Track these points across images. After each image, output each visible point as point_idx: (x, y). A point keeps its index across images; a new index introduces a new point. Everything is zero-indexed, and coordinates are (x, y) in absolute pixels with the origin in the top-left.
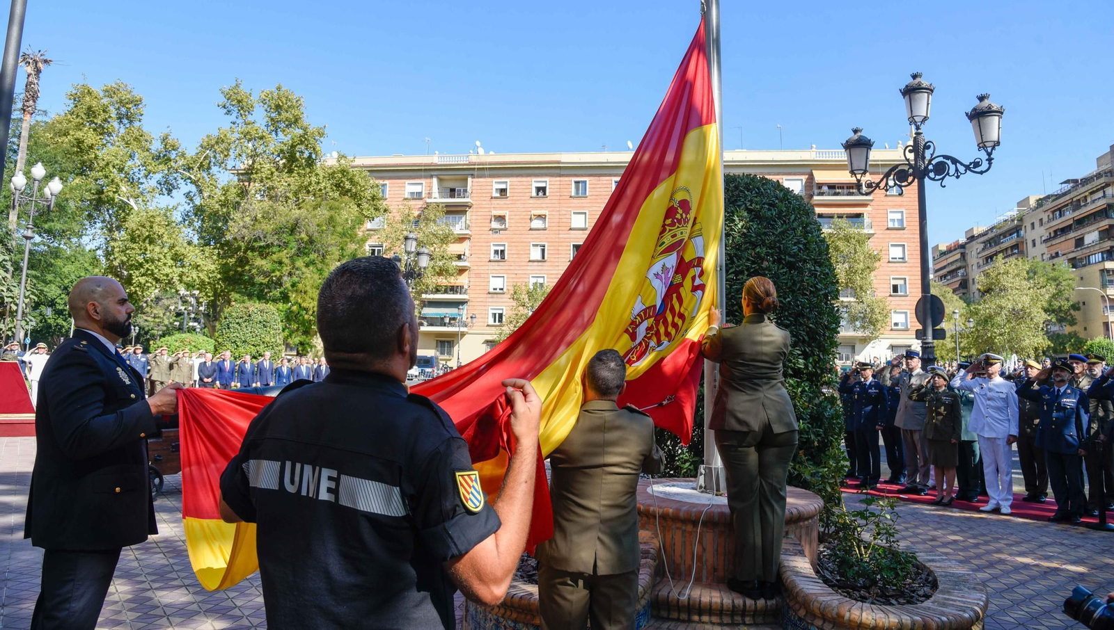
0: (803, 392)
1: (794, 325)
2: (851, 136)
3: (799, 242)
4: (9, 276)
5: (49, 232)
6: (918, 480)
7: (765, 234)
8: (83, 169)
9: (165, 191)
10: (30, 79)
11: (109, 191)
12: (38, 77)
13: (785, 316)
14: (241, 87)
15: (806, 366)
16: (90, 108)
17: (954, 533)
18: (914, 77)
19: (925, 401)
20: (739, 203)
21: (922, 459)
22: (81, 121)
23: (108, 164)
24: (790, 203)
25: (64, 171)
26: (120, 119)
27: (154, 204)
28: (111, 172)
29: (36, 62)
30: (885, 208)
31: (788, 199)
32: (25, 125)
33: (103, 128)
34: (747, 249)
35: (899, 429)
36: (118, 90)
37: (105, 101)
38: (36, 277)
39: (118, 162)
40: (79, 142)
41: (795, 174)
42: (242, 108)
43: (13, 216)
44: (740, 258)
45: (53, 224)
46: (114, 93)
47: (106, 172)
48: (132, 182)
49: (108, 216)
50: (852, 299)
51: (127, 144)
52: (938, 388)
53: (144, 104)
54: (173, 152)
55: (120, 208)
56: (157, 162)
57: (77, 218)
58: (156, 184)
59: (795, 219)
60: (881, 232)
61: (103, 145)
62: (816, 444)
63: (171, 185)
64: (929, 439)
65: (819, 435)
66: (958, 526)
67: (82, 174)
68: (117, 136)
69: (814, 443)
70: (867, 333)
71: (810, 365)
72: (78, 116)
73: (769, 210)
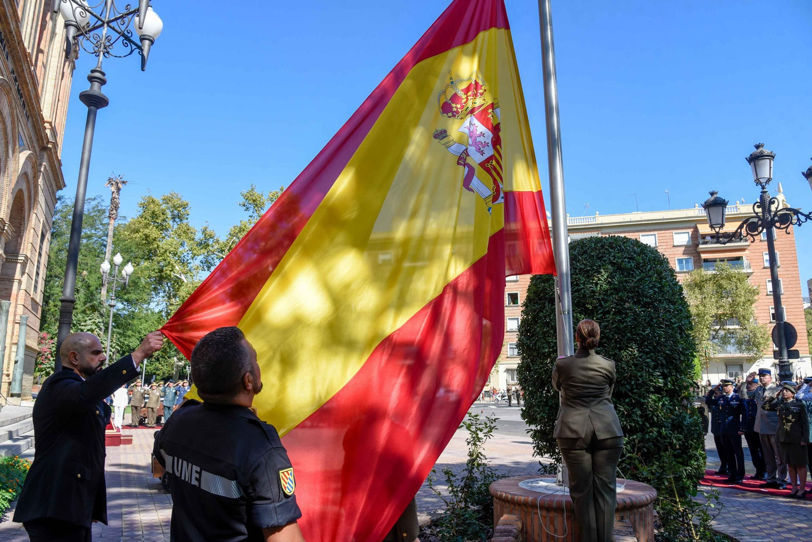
0: (663, 405)
1: (653, 352)
2: (709, 197)
3: (655, 286)
4: (102, 333)
5: (127, 301)
6: (777, 477)
7: (626, 281)
8: (150, 255)
9: (206, 269)
10: (114, 195)
11: (167, 270)
12: (118, 194)
13: (645, 345)
14: (255, 190)
15: (665, 384)
16: (153, 212)
17: (801, 521)
18: (757, 147)
19: (776, 411)
20: (605, 259)
21: (778, 458)
22: (148, 222)
23: (166, 251)
24: (646, 256)
25: (137, 258)
26: (174, 218)
27: (198, 278)
28: (168, 256)
29: (117, 183)
30: (761, 251)
31: (644, 253)
32: (111, 227)
33: (163, 226)
34: (612, 294)
35: (758, 433)
36: (172, 198)
37: (164, 207)
38: (119, 333)
39: (172, 249)
40: (147, 236)
41: (682, 228)
42: (256, 205)
43: (104, 291)
44: (606, 301)
45: (130, 295)
46: (170, 201)
47: (165, 256)
48: (183, 263)
49: (167, 288)
50: (737, 327)
51: (179, 236)
52: (786, 399)
53: (189, 207)
54: (210, 239)
55: (175, 281)
56: (200, 248)
57: (146, 290)
58: (199, 263)
59: (651, 268)
60: (759, 271)
61: (162, 238)
62: (677, 446)
63: (210, 263)
64: (781, 442)
65: (680, 440)
66: (805, 516)
67: (149, 258)
68: (172, 231)
69: (676, 446)
70: (752, 354)
71: (669, 384)
72: (145, 219)
73: (629, 262)
